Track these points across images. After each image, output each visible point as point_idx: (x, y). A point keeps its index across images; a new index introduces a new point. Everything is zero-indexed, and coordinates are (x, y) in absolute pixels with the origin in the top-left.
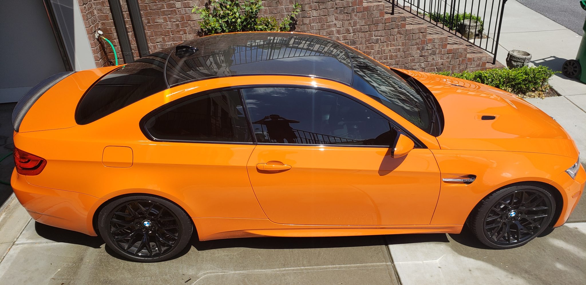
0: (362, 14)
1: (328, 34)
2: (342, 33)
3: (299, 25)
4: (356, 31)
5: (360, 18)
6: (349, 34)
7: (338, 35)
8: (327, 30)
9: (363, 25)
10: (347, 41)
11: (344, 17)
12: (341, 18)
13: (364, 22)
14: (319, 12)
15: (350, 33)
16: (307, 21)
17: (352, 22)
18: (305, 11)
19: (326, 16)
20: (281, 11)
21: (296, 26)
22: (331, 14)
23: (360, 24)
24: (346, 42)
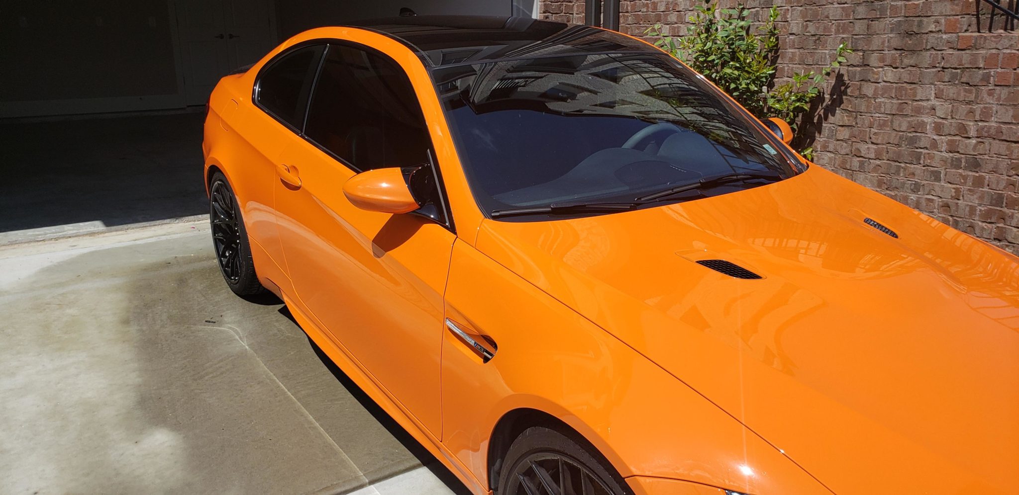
0: (1010, 93)
1: (913, 130)
2: (947, 132)
3: (851, 96)
4: (986, 135)
5: (1003, 101)
6: (963, 139)
7: (935, 137)
8: (912, 119)
9: (1009, 123)
10: (957, 155)
11: (959, 94)
12: (951, 95)
13: (1011, 113)
14: (900, 71)
15: (969, 138)
16: (868, 89)
17: (977, 108)
18: (868, 65)
19: (914, 86)
20: (821, 61)
21: (844, 97)
22: (926, 82)
23: (999, 119)
24: (953, 157)
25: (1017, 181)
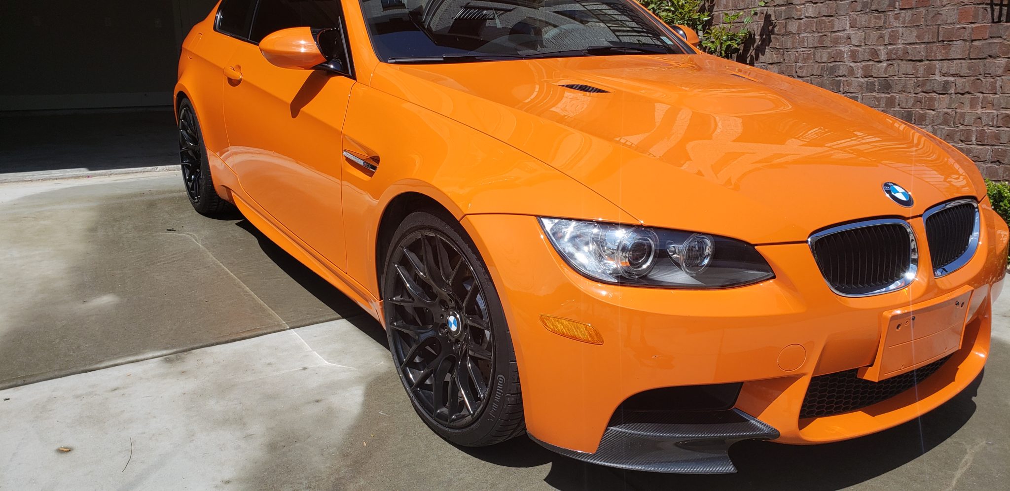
0: (913, 15)
1: (832, 59)
2: (862, 59)
3: (778, 34)
4: (894, 57)
5: (908, 23)
6: (876, 64)
7: (852, 64)
8: (831, 49)
9: (914, 43)
10: (871, 79)
11: (870, 21)
12: (863, 23)
13: (915, 34)
14: (819, 6)
15: (881, 62)
16: (793, 26)
17: (886, 32)
18: (792, 4)
19: (832, 18)
20: (752, 5)
21: (772, 36)
22: (842, 13)
23: (905, 40)
24: (867, 82)
25: (922, 97)
